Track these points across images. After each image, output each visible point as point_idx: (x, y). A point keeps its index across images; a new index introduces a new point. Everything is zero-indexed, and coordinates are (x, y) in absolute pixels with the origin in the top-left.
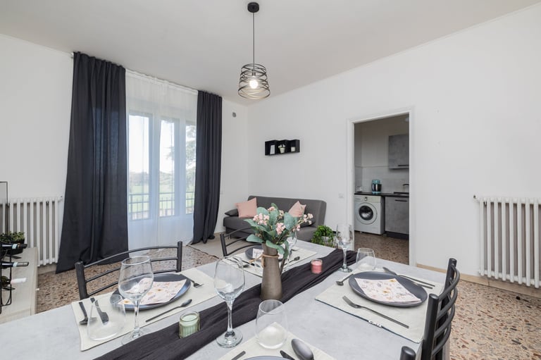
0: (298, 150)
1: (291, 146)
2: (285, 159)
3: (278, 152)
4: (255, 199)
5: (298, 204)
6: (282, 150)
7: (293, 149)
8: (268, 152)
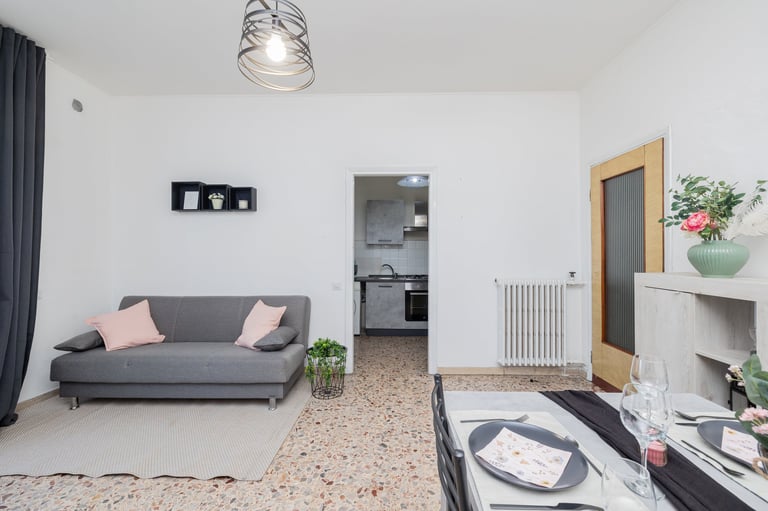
0: (251, 207)
1: (237, 198)
2: (220, 222)
3: (205, 205)
4: (145, 303)
5: (260, 306)
6: (217, 202)
7: (243, 204)
8: (178, 204)
